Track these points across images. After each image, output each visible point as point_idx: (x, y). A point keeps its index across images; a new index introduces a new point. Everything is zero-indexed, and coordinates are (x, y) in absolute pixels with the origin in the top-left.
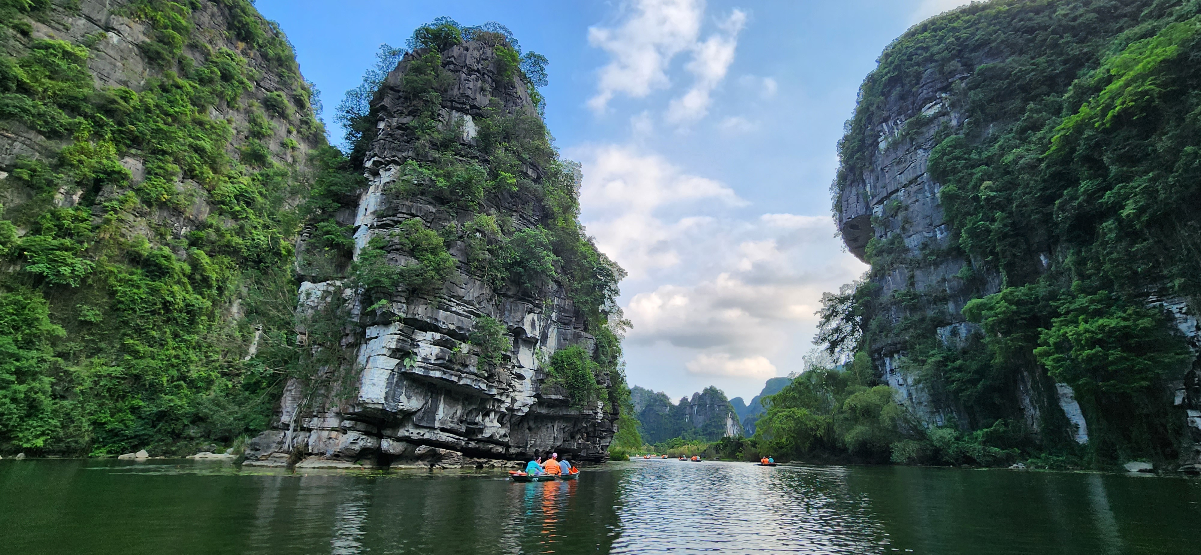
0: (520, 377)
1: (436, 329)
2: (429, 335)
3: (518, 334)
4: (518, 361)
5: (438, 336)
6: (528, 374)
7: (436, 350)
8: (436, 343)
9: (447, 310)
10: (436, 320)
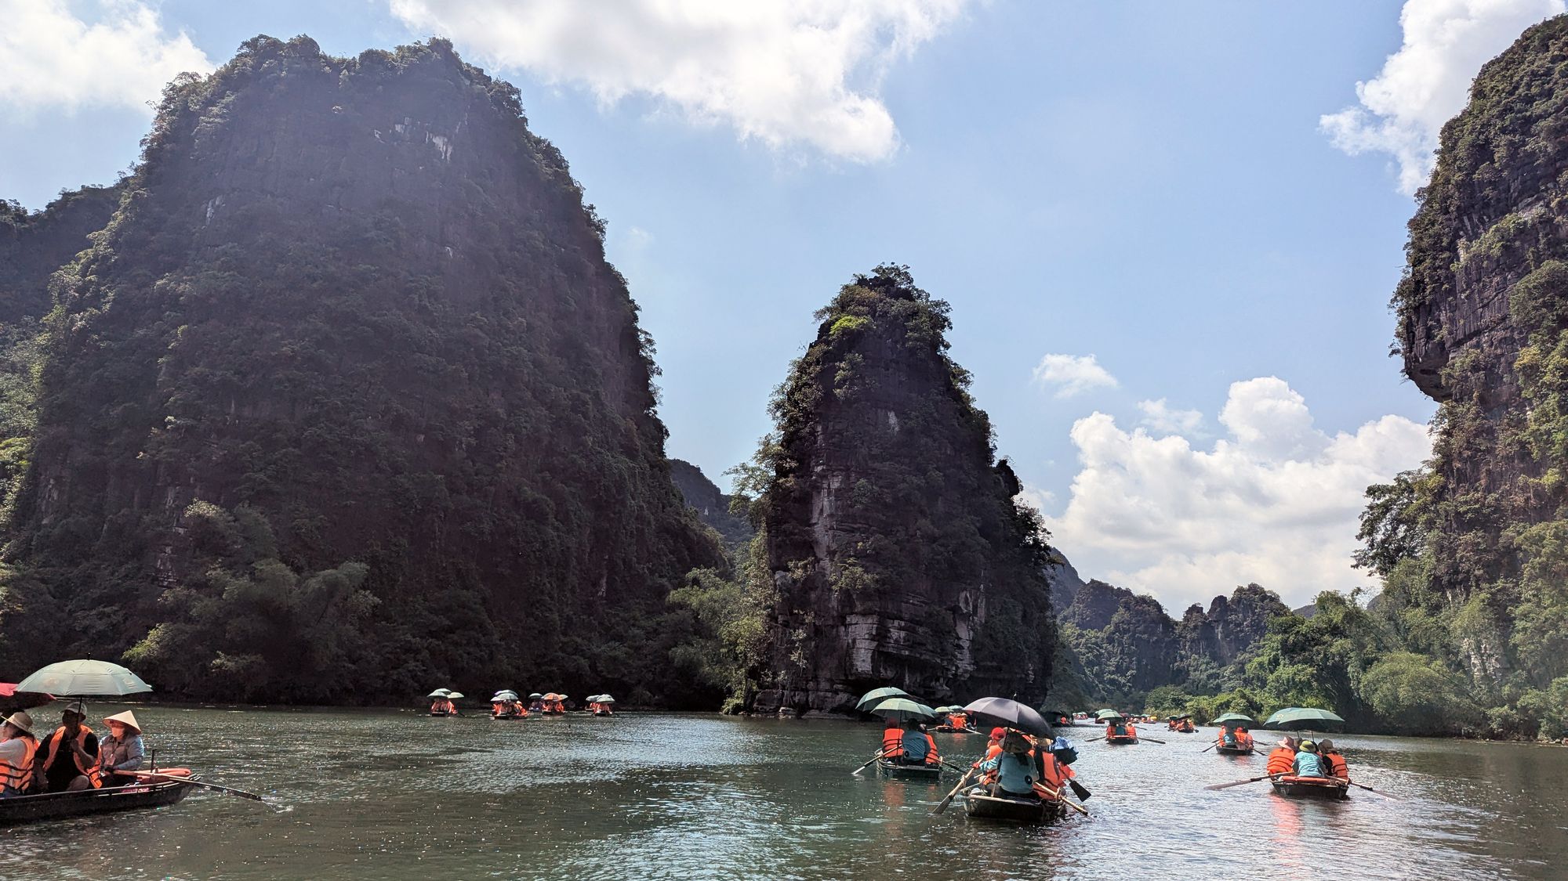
0: (960, 647)
1: (902, 619)
2: (896, 623)
3: (955, 610)
4: (957, 634)
5: (903, 623)
6: (966, 644)
7: (903, 634)
8: (900, 629)
9: (907, 603)
10: (901, 612)
